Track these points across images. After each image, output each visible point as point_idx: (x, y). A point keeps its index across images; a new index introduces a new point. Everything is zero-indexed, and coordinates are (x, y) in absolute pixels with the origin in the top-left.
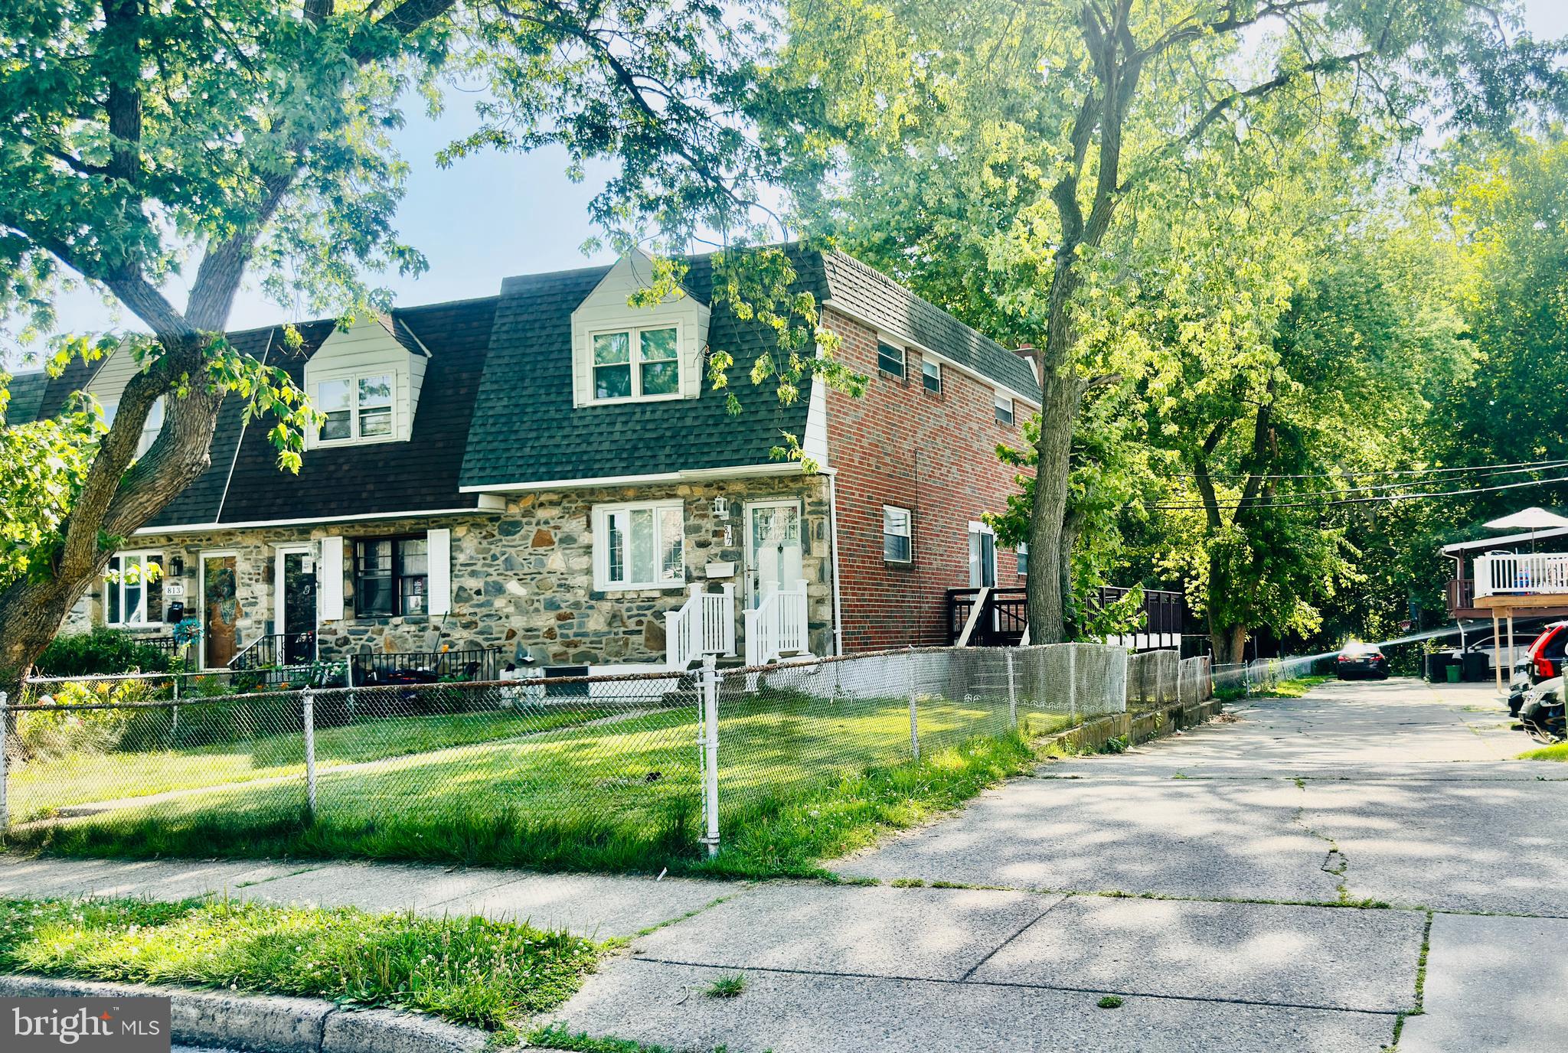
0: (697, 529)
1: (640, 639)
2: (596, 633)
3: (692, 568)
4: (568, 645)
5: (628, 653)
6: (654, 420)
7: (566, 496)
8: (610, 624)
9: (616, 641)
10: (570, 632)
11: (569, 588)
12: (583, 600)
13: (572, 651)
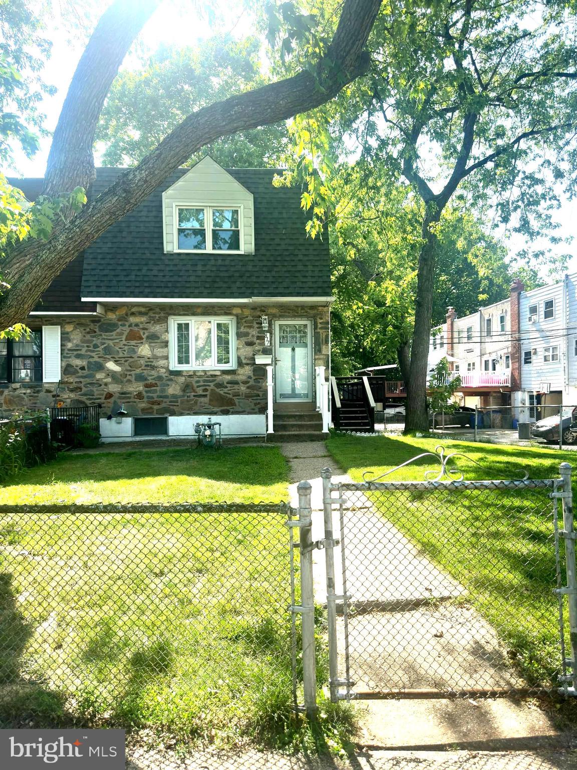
0: (246, 335)
1: (206, 400)
2: (174, 396)
3: (242, 358)
4: (153, 403)
5: (196, 408)
6: (225, 266)
7: (151, 310)
8: (184, 391)
9: (188, 401)
10: (155, 395)
11: (153, 368)
12: (164, 375)
13: (156, 407)
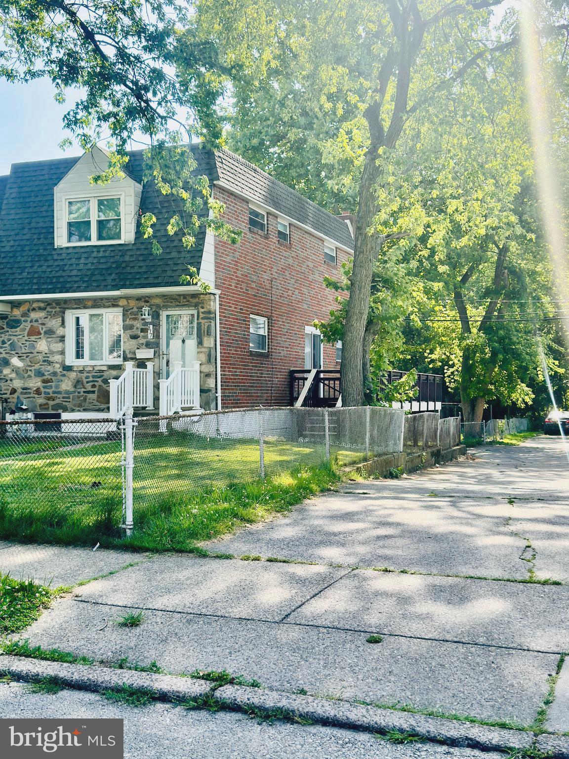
0: (131, 327)
1: (94, 396)
2: (67, 392)
3: (127, 352)
4: (49, 399)
5: (86, 405)
6: (105, 257)
7: (49, 304)
8: (75, 387)
9: (79, 397)
10: (50, 391)
11: (50, 363)
12: (59, 370)
13: (51, 403)
